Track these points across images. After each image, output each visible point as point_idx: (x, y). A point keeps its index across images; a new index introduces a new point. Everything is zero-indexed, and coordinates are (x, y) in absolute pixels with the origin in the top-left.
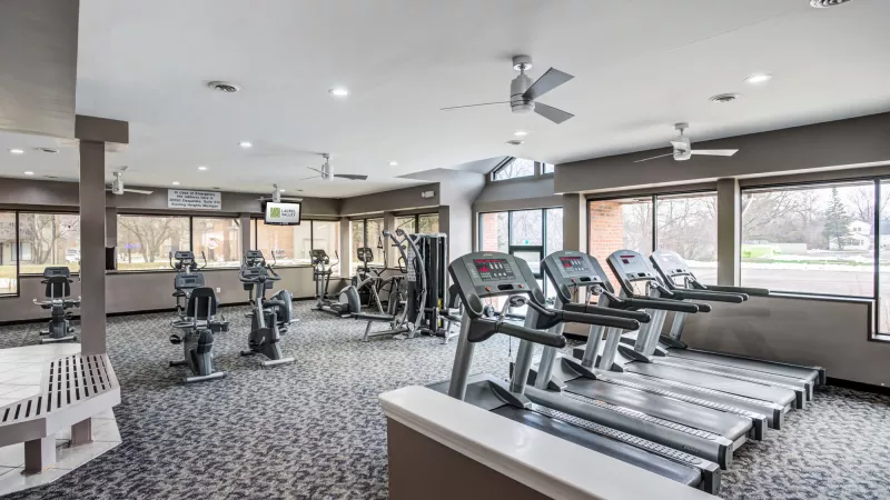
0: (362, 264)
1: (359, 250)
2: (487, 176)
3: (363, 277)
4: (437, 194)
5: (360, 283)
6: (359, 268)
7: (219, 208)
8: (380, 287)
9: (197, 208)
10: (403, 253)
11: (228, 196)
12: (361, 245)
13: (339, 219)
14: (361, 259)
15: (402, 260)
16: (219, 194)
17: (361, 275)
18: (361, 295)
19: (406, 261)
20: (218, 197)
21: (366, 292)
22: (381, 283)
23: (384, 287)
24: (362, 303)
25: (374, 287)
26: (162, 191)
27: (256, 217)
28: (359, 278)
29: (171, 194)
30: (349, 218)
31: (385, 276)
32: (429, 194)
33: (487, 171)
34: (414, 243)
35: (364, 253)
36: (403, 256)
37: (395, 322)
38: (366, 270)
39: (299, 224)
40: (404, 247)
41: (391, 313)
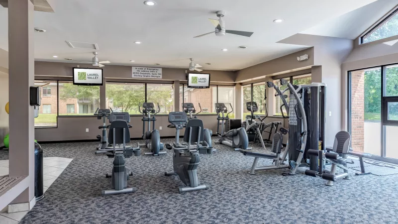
0: (249, 113)
1: (248, 103)
2: (355, 41)
3: (250, 122)
4: (311, 57)
5: (248, 126)
6: (248, 116)
7: (160, 78)
8: (263, 129)
9: (148, 77)
10: (284, 101)
11: (166, 70)
12: (249, 100)
13: (235, 85)
14: (249, 110)
15: (283, 107)
16: (161, 69)
17: (249, 121)
18: (249, 134)
19: (288, 109)
20: (160, 71)
21: (252, 132)
22: (263, 127)
23: (265, 130)
24: (249, 141)
25: (258, 129)
26: (129, 68)
27: (183, 84)
28: (248, 123)
29: (134, 70)
30: (241, 84)
31: (267, 122)
32: (304, 57)
33: (354, 37)
34: (296, 91)
35: (251, 106)
36: (285, 104)
37: (278, 159)
38: (253, 117)
39: (208, 87)
40: (286, 96)
41: (274, 151)
